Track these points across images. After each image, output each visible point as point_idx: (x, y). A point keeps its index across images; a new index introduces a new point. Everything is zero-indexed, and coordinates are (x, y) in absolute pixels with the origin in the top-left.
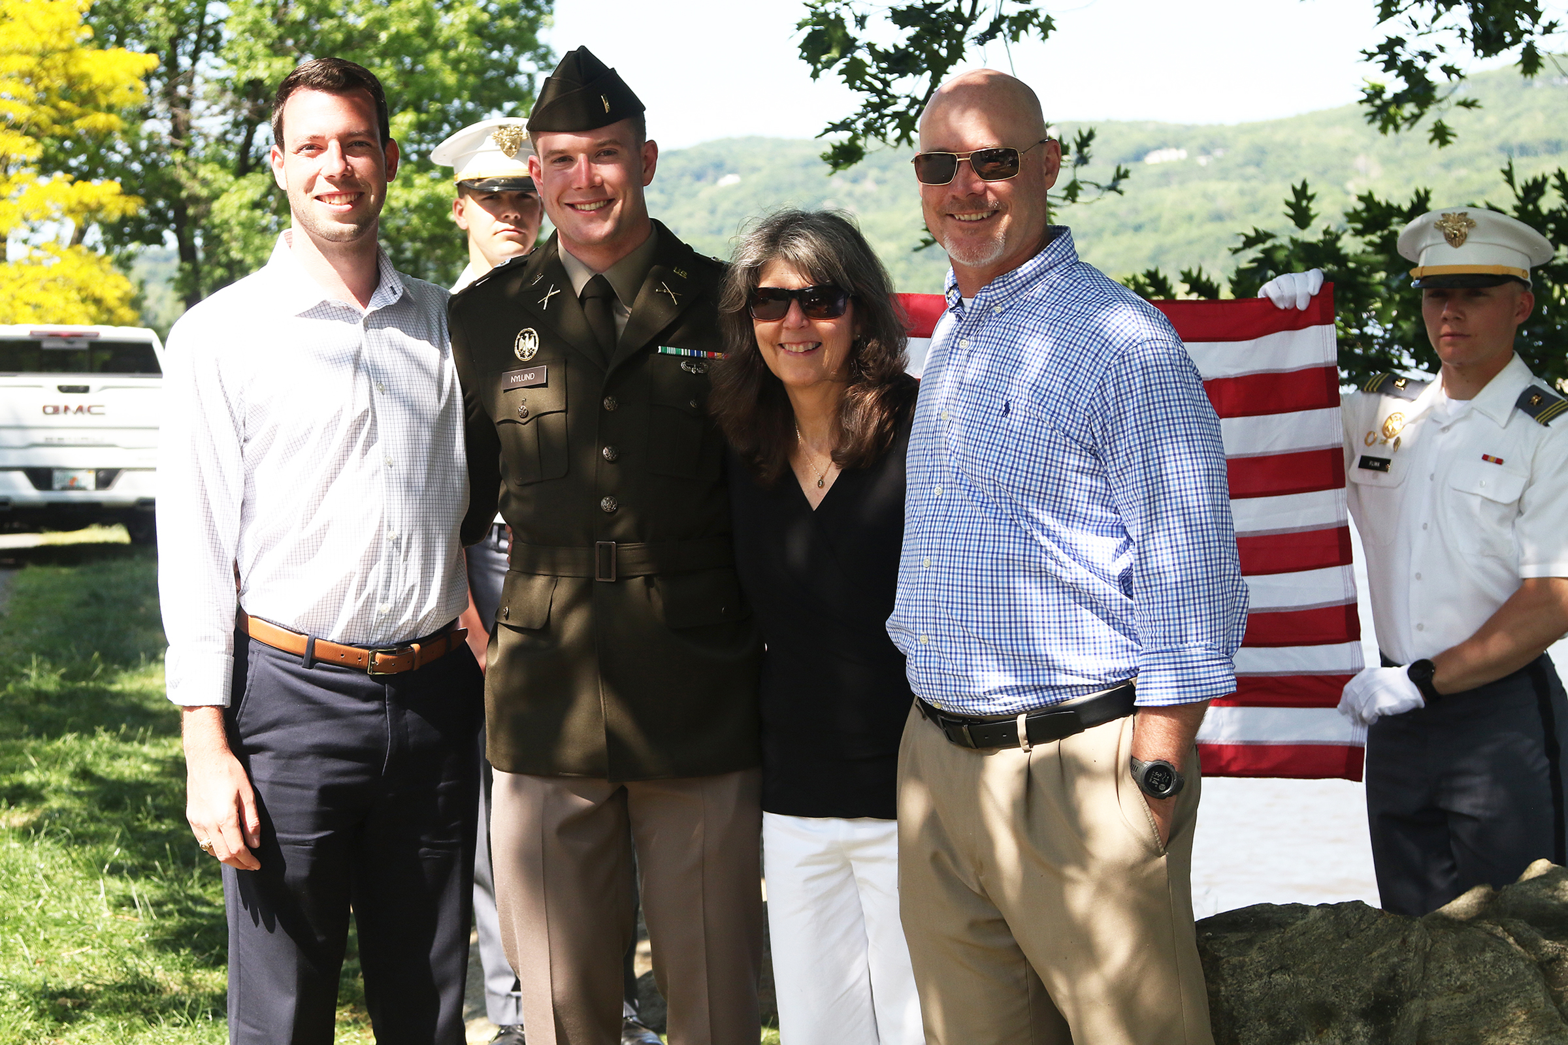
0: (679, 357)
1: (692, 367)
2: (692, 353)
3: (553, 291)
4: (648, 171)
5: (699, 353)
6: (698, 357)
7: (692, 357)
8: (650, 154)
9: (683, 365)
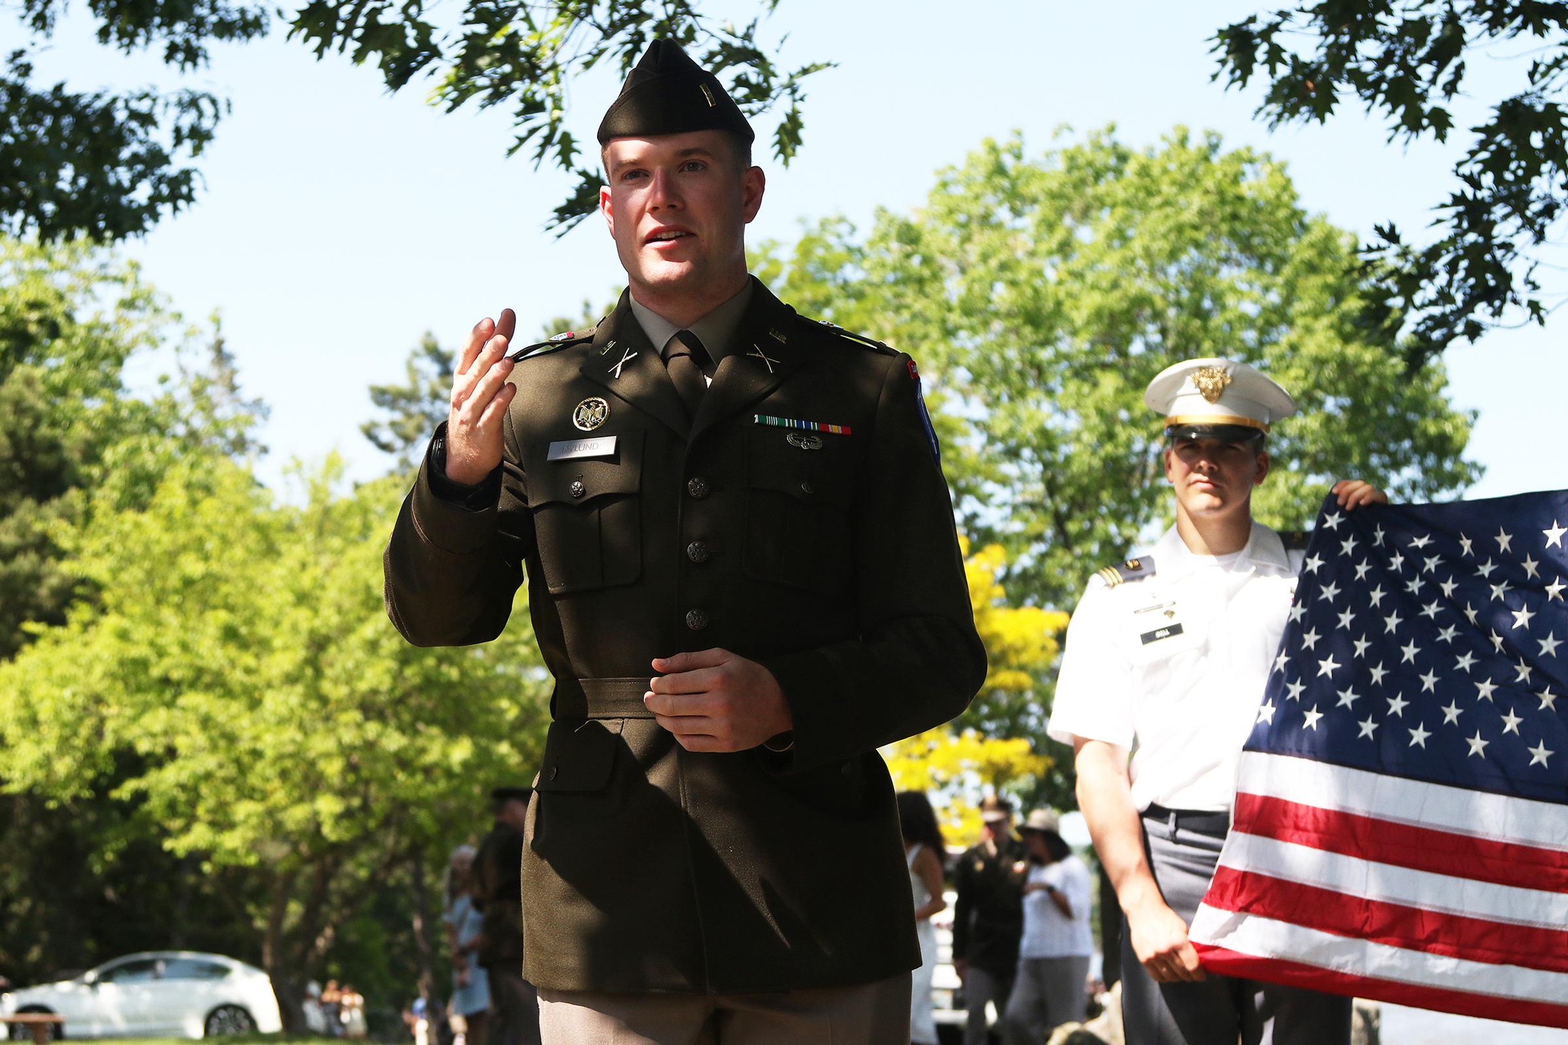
0: (781, 427)
1: (801, 441)
2: (799, 424)
3: (628, 355)
4: (750, 205)
5: (808, 425)
6: (808, 429)
7: (799, 429)
8: (754, 185)
9: (789, 439)
